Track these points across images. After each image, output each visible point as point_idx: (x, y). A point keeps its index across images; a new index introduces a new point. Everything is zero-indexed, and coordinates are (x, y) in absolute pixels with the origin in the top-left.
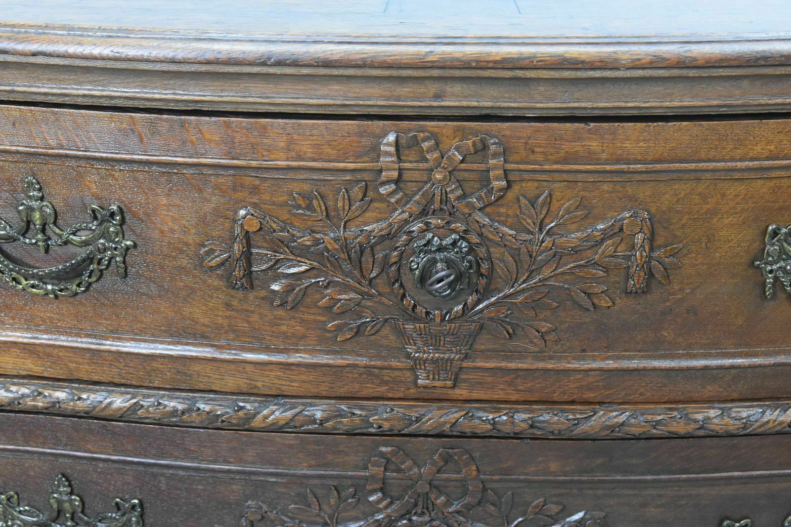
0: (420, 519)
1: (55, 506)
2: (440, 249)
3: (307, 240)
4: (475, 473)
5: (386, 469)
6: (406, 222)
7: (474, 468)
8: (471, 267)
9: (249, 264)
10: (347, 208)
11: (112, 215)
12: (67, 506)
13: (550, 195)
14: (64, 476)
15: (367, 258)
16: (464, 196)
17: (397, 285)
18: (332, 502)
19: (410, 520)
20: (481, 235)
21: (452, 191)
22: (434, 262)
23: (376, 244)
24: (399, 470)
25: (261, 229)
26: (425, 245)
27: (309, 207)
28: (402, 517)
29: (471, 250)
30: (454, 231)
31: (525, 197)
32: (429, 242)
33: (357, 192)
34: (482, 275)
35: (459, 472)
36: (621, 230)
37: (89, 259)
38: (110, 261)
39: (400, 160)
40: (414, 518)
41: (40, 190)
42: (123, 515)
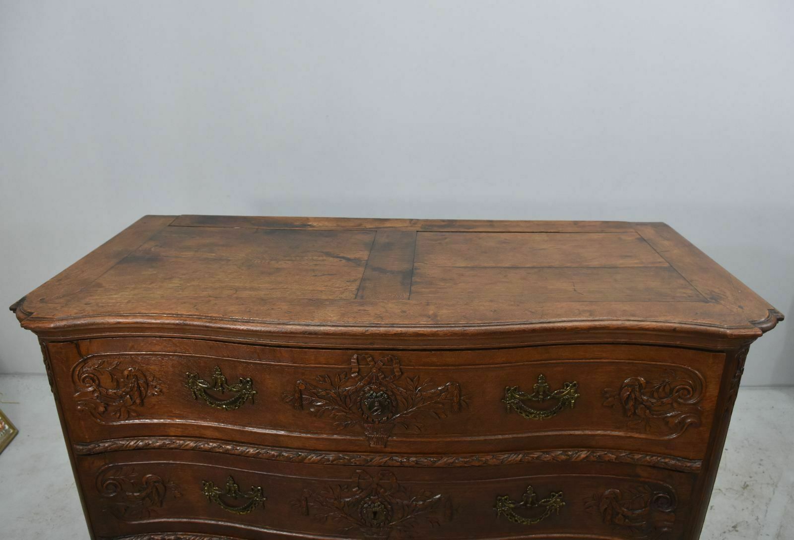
0: (374, 498)
1: (228, 488)
2: (376, 397)
3: (323, 393)
4: (395, 480)
5: (359, 479)
6: (363, 386)
7: (395, 478)
8: (389, 404)
9: (302, 401)
10: (339, 381)
11: (248, 382)
12: (233, 488)
13: (419, 377)
14: (231, 477)
15: (348, 400)
16: (385, 377)
17: (360, 409)
18: (338, 491)
19: (370, 498)
20: (392, 392)
21: (380, 376)
22: (374, 402)
23: (351, 394)
24: (364, 479)
25: (306, 388)
26: (370, 396)
27: (325, 381)
28: (367, 497)
29: (389, 398)
30: (382, 391)
31: (409, 378)
32: (372, 394)
33: (342, 376)
34: (394, 407)
35: (388, 480)
36: (448, 389)
37: (239, 398)
38: (247, 398)
39: (359, 365)
40: (372, 497)
41: (220, 371)
42: (255, 493)
